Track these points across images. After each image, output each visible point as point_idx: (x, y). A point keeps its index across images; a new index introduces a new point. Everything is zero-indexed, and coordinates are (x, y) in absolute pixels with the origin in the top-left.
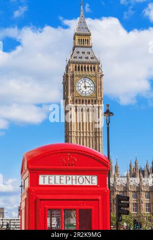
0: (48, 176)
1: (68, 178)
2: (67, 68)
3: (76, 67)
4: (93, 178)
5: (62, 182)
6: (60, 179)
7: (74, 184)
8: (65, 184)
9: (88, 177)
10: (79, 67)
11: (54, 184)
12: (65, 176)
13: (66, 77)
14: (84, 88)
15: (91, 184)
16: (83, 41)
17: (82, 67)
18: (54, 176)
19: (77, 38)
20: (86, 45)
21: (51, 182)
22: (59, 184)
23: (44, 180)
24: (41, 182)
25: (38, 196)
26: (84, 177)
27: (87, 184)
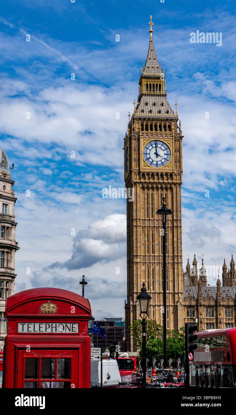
0: (27, 324)
1: (48, 326)
2: (130, 126)
3: (142, 125)
4: (74, 326)
5: (41, 329)
6: (40, 327)
7: (54, 331)
8: (44, 332)
9: (68, 325)
10: (147, 125)
11: (33, 332)
12: (45, 324)
13: (128, 140)
14: (155, 156)
15: (71, 332)
16: (154, 87)
17: (151, 126)
18: (33, 324)
19: (144, 82)
20: (158, 92)
21: (30, 329)
22: (38, 332)
23: (23, 328)
24: (20, 330)
25: (16, 344)
26: (64, 325)
27: (68, 331)
